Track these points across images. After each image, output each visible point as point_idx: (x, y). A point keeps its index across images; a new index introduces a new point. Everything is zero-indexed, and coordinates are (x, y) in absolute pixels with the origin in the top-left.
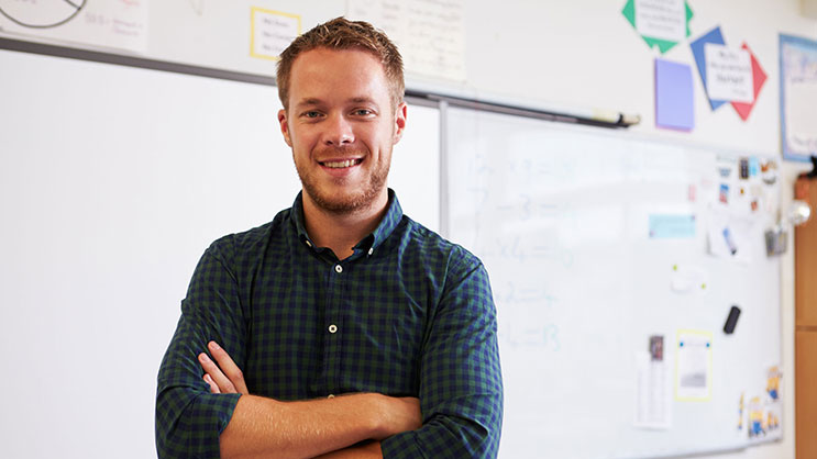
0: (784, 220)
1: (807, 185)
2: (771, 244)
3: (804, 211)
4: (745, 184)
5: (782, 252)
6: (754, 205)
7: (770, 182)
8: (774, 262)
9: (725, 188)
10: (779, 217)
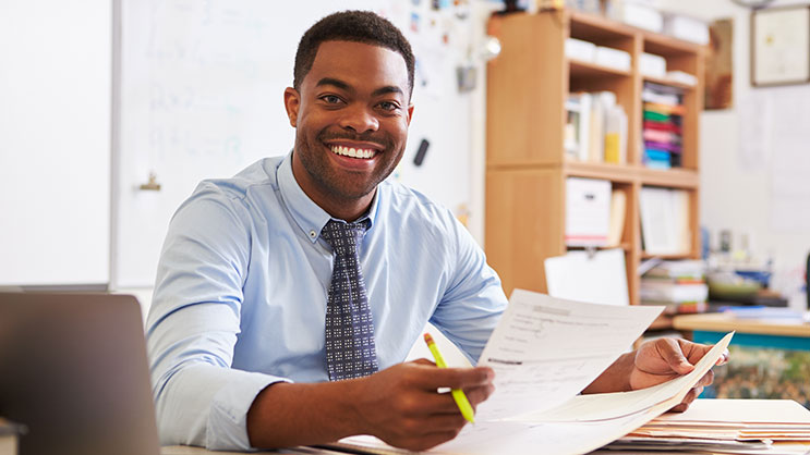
0: (475, 56)
1: (498, 23)
2: (463, 80)
3: (494, 47)
4: (436, 15)
5: (472, 88)
6: (445, 39)
7: (462, 17)
8: (464, 99)
9: (415, 17)
10: (470, 51)
